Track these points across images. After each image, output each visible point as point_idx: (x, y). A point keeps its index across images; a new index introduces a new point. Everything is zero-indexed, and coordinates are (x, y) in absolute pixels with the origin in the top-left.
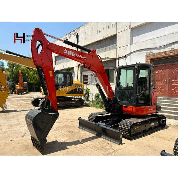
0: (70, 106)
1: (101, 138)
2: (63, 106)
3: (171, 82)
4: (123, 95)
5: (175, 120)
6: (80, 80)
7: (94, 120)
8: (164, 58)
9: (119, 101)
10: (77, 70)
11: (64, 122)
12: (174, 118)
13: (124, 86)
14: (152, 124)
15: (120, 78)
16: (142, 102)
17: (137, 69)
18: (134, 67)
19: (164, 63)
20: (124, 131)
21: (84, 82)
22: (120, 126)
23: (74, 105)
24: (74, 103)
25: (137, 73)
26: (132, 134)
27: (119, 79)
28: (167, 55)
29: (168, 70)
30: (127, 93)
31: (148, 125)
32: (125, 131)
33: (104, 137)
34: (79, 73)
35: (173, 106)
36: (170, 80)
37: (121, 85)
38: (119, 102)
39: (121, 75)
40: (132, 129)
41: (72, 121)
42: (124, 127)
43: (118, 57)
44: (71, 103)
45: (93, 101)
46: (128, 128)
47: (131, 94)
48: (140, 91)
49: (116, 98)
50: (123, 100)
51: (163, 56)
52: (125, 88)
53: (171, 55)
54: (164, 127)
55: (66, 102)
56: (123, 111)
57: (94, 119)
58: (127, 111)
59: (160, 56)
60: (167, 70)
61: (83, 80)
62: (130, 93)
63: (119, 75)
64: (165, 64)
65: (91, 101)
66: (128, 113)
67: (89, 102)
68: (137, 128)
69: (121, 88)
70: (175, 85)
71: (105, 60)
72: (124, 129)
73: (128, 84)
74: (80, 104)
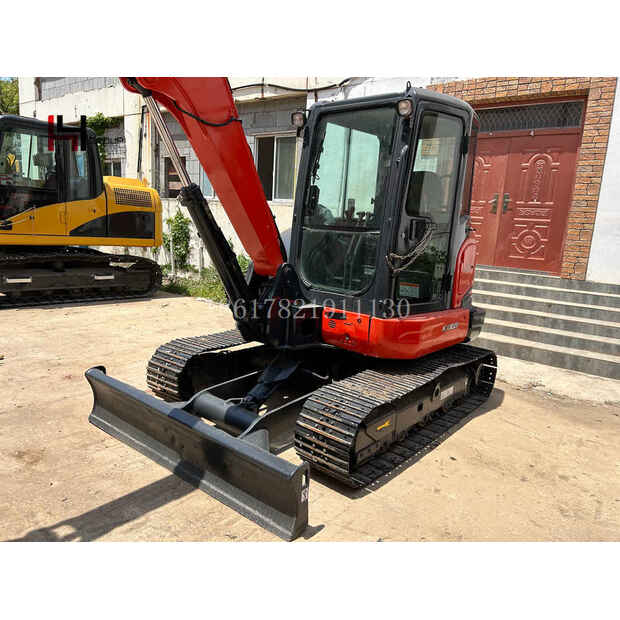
0: (95, 290)
1: (198, 492)
2: (55, 292)
3: (509, 207)
4: (329, 256)
5: (517, 362)
6: (148, 176)
7: (174, 381)
8: (496, 104)
9: (308, 283)
10: (138, 132)
11: (20, 383)
12: (514, 353)
13: (336, 212)
14: (447, 393)
15: (317, 166)
16: (409, 290)
17: (407, 121)
18: (393, 111)
19: (493, 129)
20: (321, 448)
21: (166, 185)
22: (305, 420)
23: (113, 289)
24: (112, 277)
25: (404, 139)
26: (359, 459)
27: (315, 175)
28: (513, 93)
29: (506, 157)
30: (350, 245)
31: (431, 400)
32: (329, 451)
33: (212, 487)
34: (147, 143)
35: (510, 303)
36: (510, 200)
37: (319, 203)
38: (308, 289)
39: (321, 150)
40: (361, 433)
41: (69, 377)
42: (324, 428)
43: (312, 86)
44: (97, 278)
45: (204, 271)
46: (346, 437)
47: (365, 254)
48: (411, 238)
49: (293, 269)
50: (324, 283)
51: (492, 96)
52: (338, 220)
53: (527, 92)
54: (488, 395)
55: (69, 273)
56: (320, 336)
57: (177, 375)
58: (340, 337)
59: (484, 97)
60: (503, 159)
61: (162, 177)
62: (363, 244)
63: (314, 149)
64: (500, 133)
65: (196, 272)
66: (347, 343)
67: (187, 275)
68: (387, 424)
69: (322, 218)
70: (524, 223)
71: (260, 96)
72: (325, 439)
73: (352, 202)
74: (142, 283)
